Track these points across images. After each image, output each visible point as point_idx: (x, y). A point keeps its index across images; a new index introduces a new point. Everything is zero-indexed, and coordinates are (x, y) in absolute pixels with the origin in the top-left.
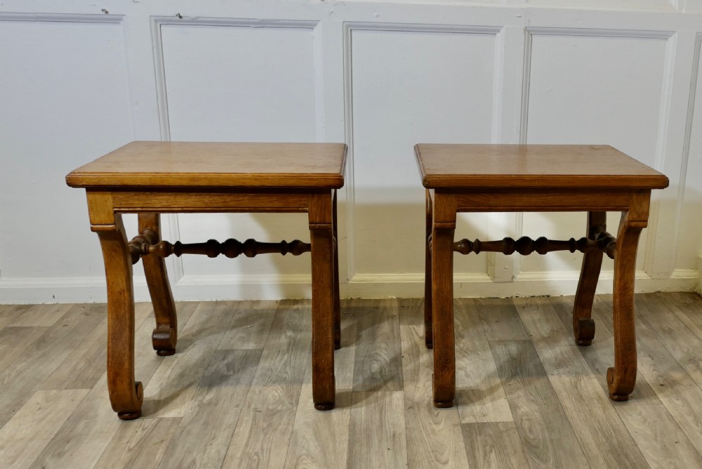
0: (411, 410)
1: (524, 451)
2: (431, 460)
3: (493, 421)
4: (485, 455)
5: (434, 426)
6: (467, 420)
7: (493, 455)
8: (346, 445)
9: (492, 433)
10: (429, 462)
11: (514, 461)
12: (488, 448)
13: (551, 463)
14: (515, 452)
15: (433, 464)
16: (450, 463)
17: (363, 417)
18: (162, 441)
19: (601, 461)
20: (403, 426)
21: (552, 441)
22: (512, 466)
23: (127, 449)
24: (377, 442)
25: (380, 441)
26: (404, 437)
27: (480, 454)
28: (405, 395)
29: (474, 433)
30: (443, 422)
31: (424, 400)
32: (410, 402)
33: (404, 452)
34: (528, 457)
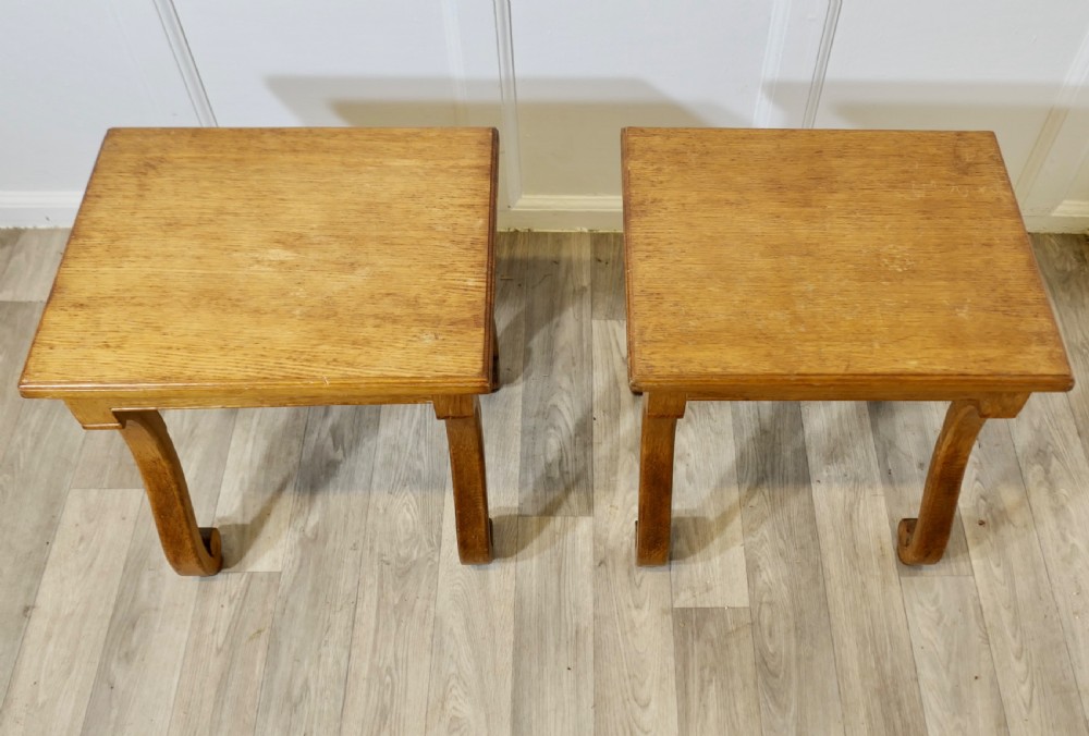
0: (602, 569)
1: (756, 683)
2: (626, 697)
3: (720, 605)
4: (702, 690)
5: (634, 613)
6: (684, 600)
7: (713, 689)
8: (509, 659)
9: (715, 636)
10: (624, 702)
11: (740, 706)
12: (707, 671)
13: (791, 714)
14: (745, 685)
15: (628, 706)
16: (653, 706)
17: (534, 584)
18: (259, 632)
19: (862, 713)
20: (591, 612)
21: (798, 659)
22: (737, 718)
23: (214, 650)
24: (553, 649)
25: (557, 647)
26: (590, 639)
27: (694, 687)
28: (595, 528)
29: (690, 635)
30: (647, 604)
31: (622, 544)
32: (602, 548)
33: (590, 675)
34: (761, 699)
